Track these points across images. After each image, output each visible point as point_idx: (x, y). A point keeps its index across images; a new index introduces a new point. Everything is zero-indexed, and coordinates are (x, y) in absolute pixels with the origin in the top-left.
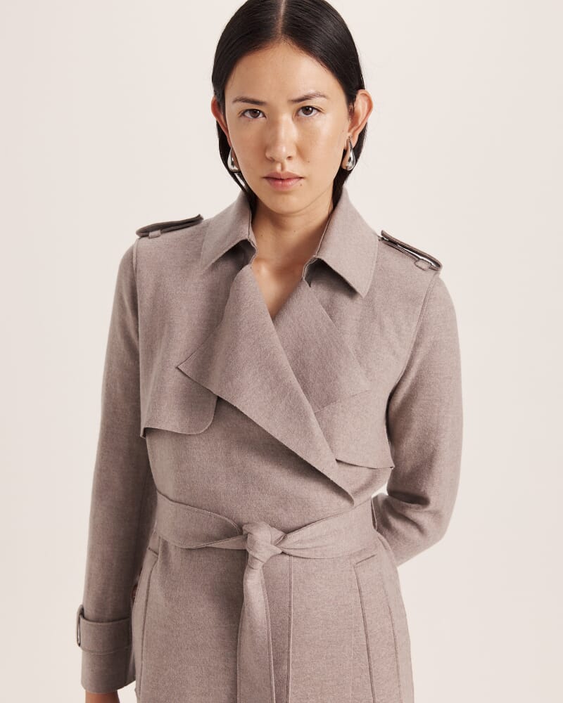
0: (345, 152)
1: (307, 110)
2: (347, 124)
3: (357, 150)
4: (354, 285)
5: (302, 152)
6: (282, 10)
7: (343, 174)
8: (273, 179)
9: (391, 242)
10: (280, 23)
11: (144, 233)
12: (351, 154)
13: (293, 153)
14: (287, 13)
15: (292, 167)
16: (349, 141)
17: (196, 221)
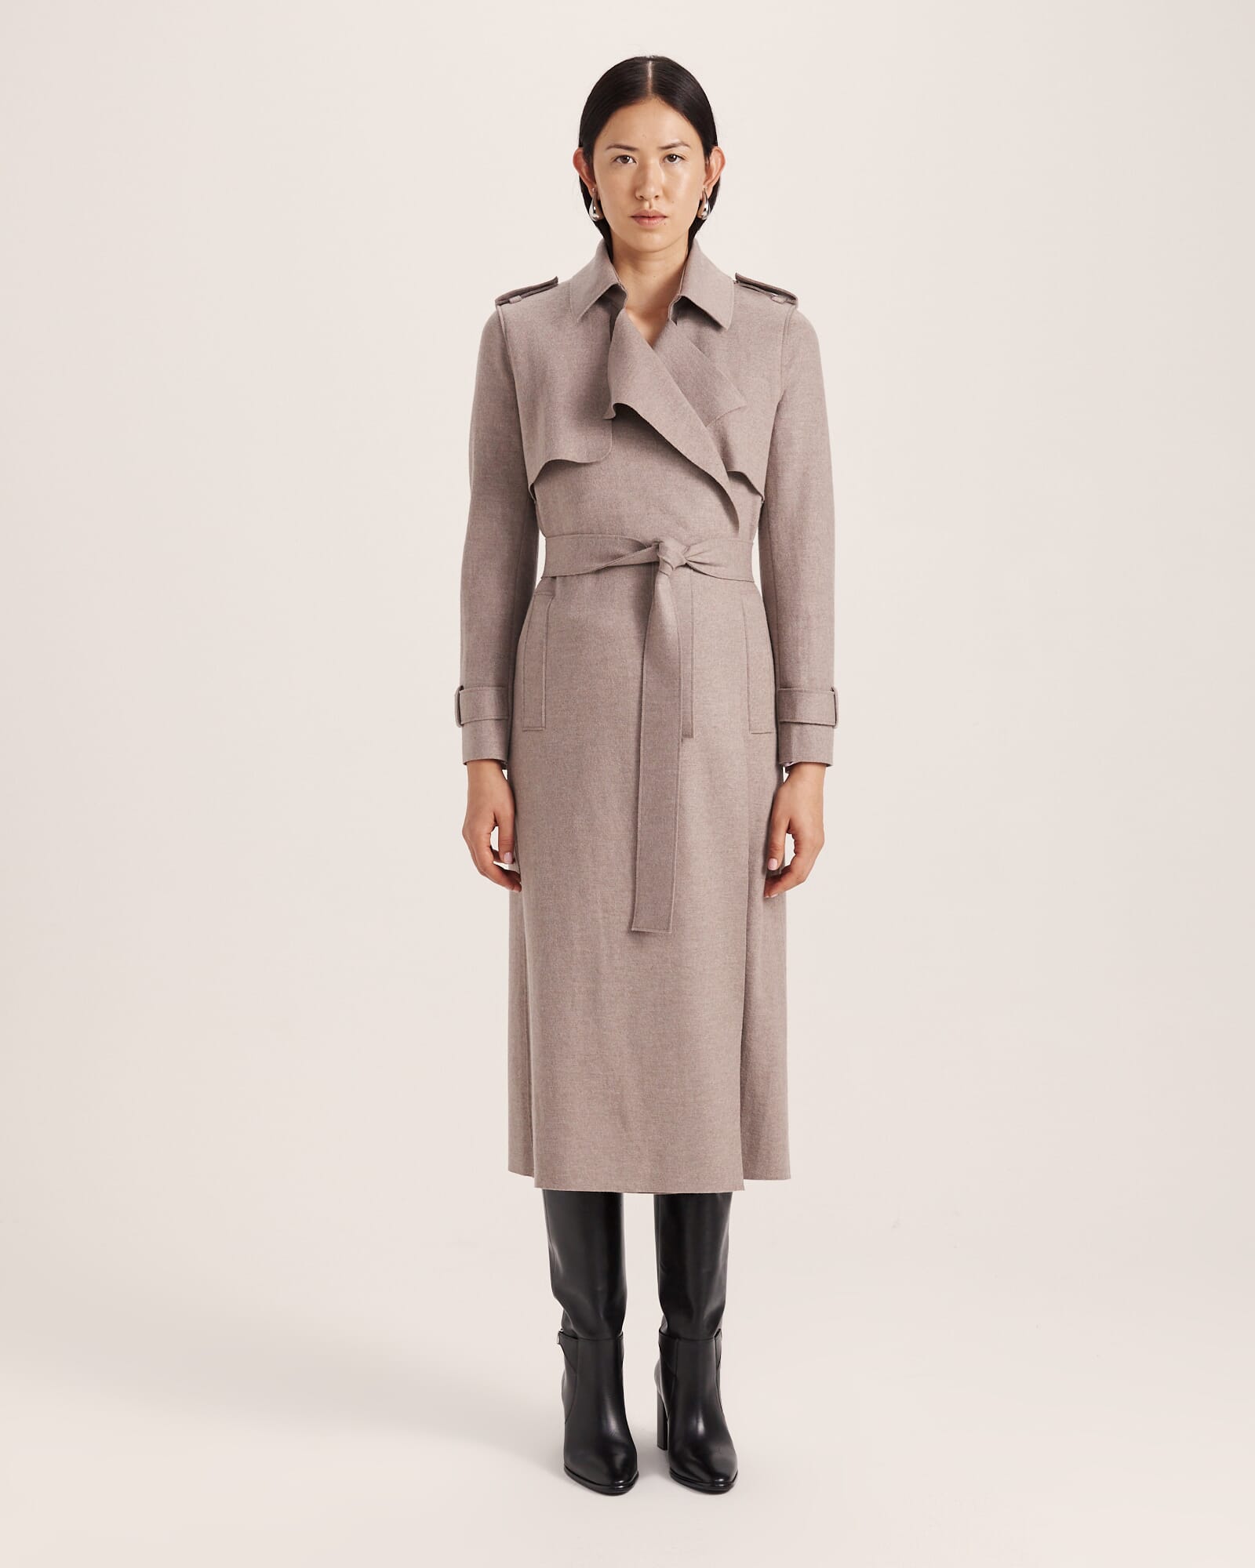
0: (701, 202)
1: (671, 158)
2: (704, 176)
3: (712, 200)
4: (717, 319)
5: (667, 194)
6: (650, 75)
7: (698, 223)
8: (640, 217)
9: (741, 281)
10: (650, 83)
11: (504, 300)
12: (706, 206)
13: (660, 193)
14: (655, 77)
15: (659, 206)
16: (704, 193)
17: (552, 284)
